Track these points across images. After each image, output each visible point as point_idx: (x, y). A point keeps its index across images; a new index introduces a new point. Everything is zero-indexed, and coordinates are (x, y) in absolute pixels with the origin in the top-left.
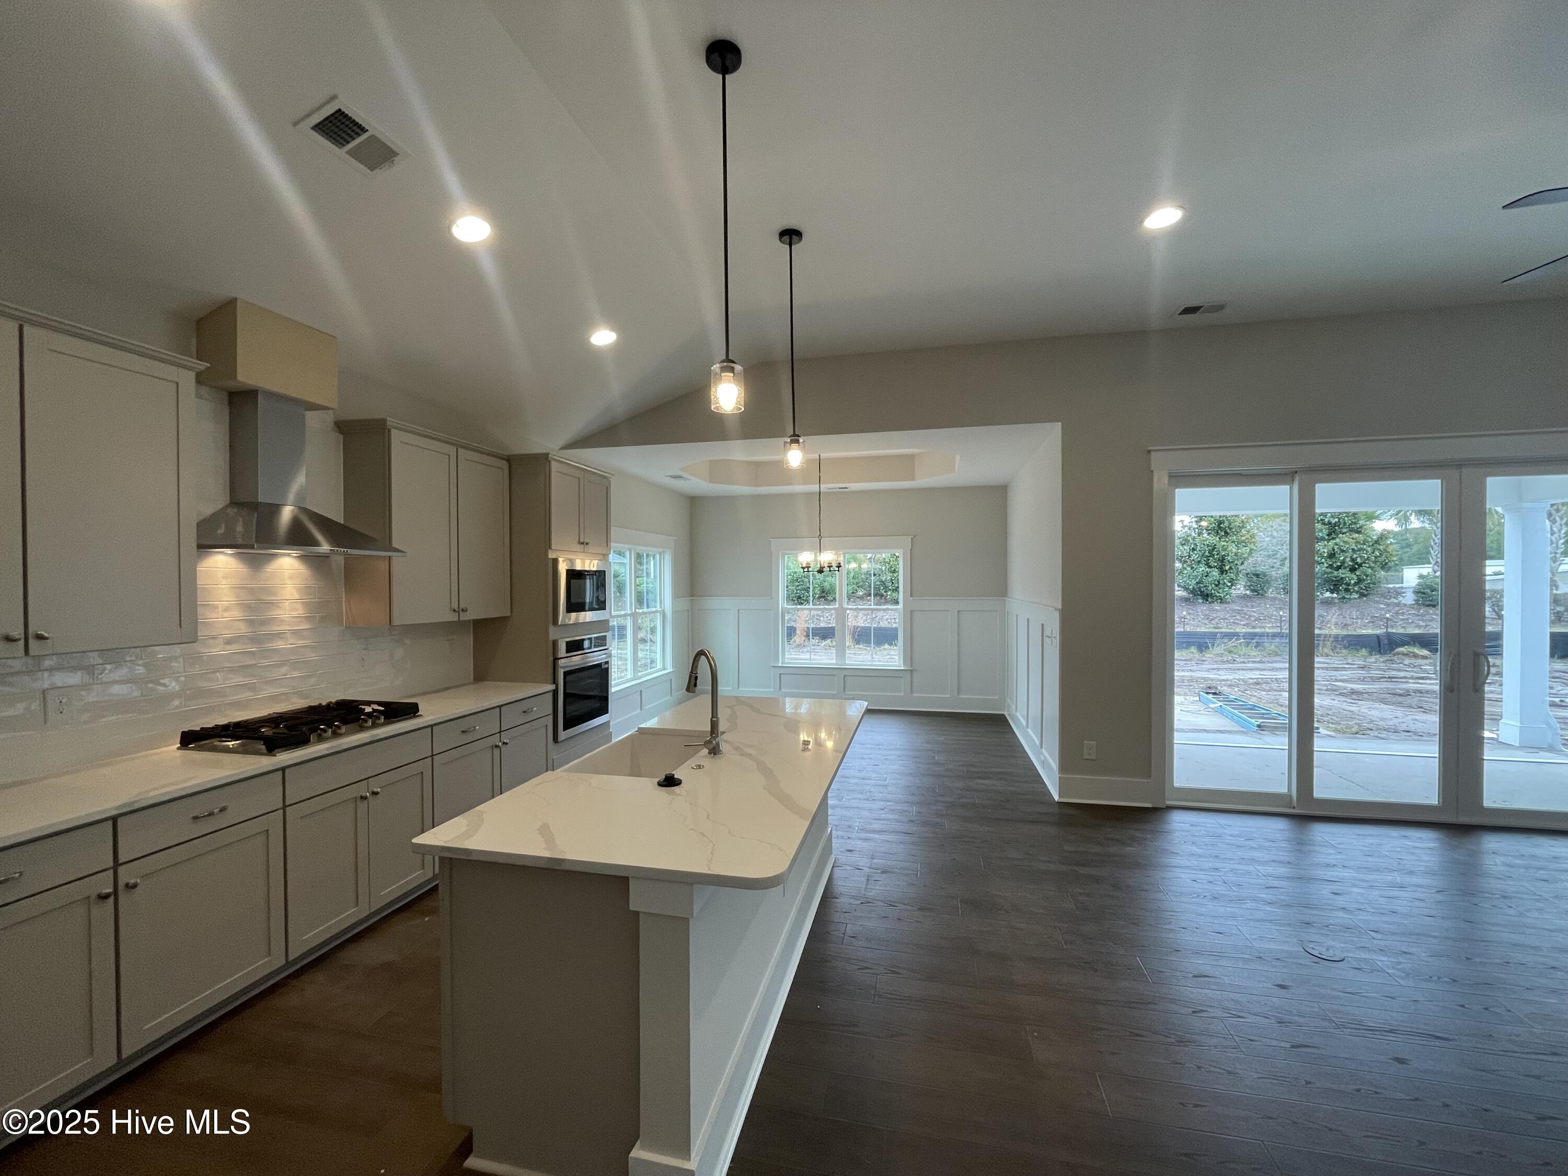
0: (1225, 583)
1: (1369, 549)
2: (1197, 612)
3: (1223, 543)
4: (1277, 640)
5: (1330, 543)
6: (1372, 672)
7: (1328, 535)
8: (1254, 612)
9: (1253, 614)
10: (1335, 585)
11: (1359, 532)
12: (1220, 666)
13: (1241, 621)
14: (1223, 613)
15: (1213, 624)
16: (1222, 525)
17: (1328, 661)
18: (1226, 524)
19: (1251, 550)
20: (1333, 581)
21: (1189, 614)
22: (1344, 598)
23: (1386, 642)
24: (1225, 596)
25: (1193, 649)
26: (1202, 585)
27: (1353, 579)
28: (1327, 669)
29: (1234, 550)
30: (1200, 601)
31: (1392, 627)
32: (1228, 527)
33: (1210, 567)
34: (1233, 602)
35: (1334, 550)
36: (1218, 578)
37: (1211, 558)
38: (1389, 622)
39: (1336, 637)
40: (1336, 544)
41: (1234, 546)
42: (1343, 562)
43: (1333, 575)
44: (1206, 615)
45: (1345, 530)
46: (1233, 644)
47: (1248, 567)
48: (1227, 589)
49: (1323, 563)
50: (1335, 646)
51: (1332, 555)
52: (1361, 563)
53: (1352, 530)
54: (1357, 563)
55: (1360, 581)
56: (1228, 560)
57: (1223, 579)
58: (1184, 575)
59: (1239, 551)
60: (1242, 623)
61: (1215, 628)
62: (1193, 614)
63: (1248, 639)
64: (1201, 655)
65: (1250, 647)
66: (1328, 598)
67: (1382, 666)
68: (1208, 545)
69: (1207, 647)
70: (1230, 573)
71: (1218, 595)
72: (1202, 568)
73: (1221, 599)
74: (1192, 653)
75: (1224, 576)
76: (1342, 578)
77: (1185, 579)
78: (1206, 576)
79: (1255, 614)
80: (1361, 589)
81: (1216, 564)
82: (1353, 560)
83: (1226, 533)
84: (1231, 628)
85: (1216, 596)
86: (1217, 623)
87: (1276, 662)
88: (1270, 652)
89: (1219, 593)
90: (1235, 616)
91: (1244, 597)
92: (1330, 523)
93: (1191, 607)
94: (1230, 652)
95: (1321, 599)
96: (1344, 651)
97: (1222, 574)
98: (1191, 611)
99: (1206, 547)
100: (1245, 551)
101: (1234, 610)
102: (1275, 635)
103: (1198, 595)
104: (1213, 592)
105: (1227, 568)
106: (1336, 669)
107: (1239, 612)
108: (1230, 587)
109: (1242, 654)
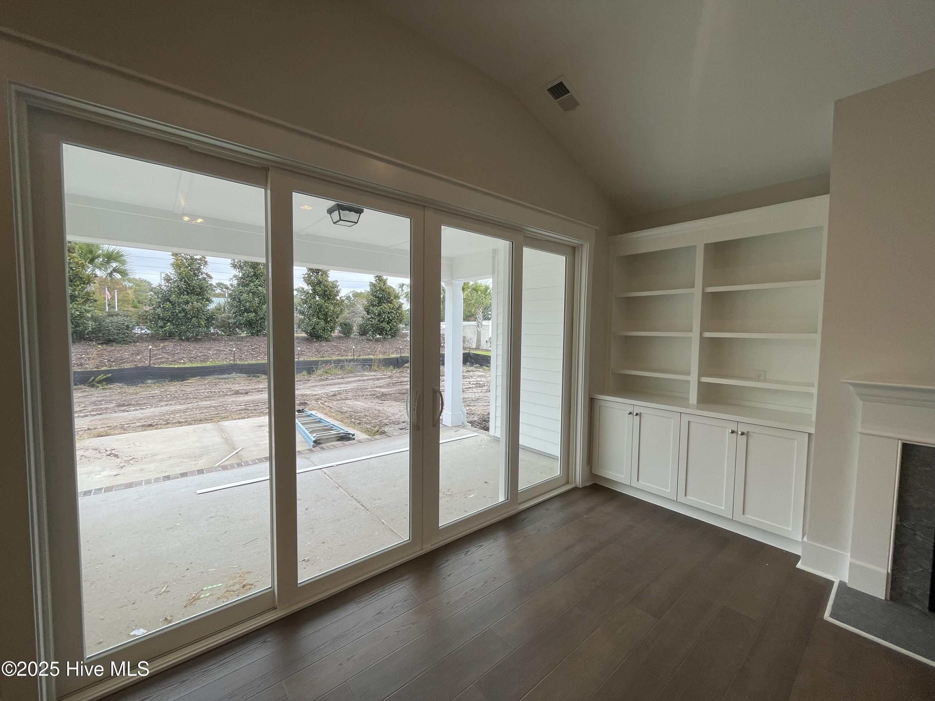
0: (328, 329)
1: (395, 312)
2: (312, 347)
3: (326, 304)
4: (352, 363)
5: (379, 308)
6: (394, 379)
7: (378, 304)
8: (343, 346)
9: (342, 347)
10: (381, 332)
11: (391, 303)
12: (318, 384)
13: (336, 352)
14: (327, 347)
15: (320, 355)
16: (326, 293)
17: (375, 374)
18: (328, 292)
19: (341, 309)
20: (380, 329)
21: (307, 348)
22: (385, 338)
23: (400, 361)
24: (328, 337)
25: (305, 373)
26: (315, 330)
27: (388, 328)
28: (373, 379)
29: (332, 309)
30: (315, 340)
31: (404, 353)
32: (329, 294)
33: (319, 319)
34: (333, 340)
35: (380, 312)
36: (324, 326)
37: (320, 313)
38: (402, 350)
39: (380, 360)
40: (381, 309)
41: (333, 307)
42: (384, 319)
43: (380, 325)
44: (317, 349)
45: (385, 301)
46: (328, 368)
47: (340, 320)
48: (329, 333)
49: (376, 319)
50: (379, 365)
51: (379, 315)
52: (392, 320)
53: (388, 302)
54: (390, 319)
55: (391, 329)
56: (329, 315)
57: (327, 327)
58: (305, 324)
59: (335, 309)
60: (337, 353)
61: (321, 357)
62: (310, 349)
63: (336, 363)
64: (309, 376)
65: (337, 369)
66: (379, 338)
67: (398, 375)
68: (318, 305)
69: (313, 371)
70: (331, 323)
71: (324, 336)
72: (315, 319)
73: (326, 339)
74: (303, 375)
75: (328, 324)
76: (384, 327)
77: (305, 326)
78: (317, 325)
79: (344, 348)
80: (392, 333)
81: (323, 317)
82: (388, 318)
83: (329, 298)
84: (330, 357)
85: (323, 337)
86: (323, 354)
87: (350, 377)
88: (348, 371)
89: (325, 335)
90: (333, 349)
91: (339, 338)
92: (378, 297)
93: (309, 344)
94: (326, 373)
95: (376, 339)
96: (383, 368)
97: (327, 323)
98: (308, 347)
99: (317, 306)
100: (338, 309)
101: (333, 346)
102: (351, 361)
103: (313, 336)
104: (321, 334)
105: (329, 319)
106: (378, 379)
107: (335, 347)
108: (331, 332)
109: (333, 373)
